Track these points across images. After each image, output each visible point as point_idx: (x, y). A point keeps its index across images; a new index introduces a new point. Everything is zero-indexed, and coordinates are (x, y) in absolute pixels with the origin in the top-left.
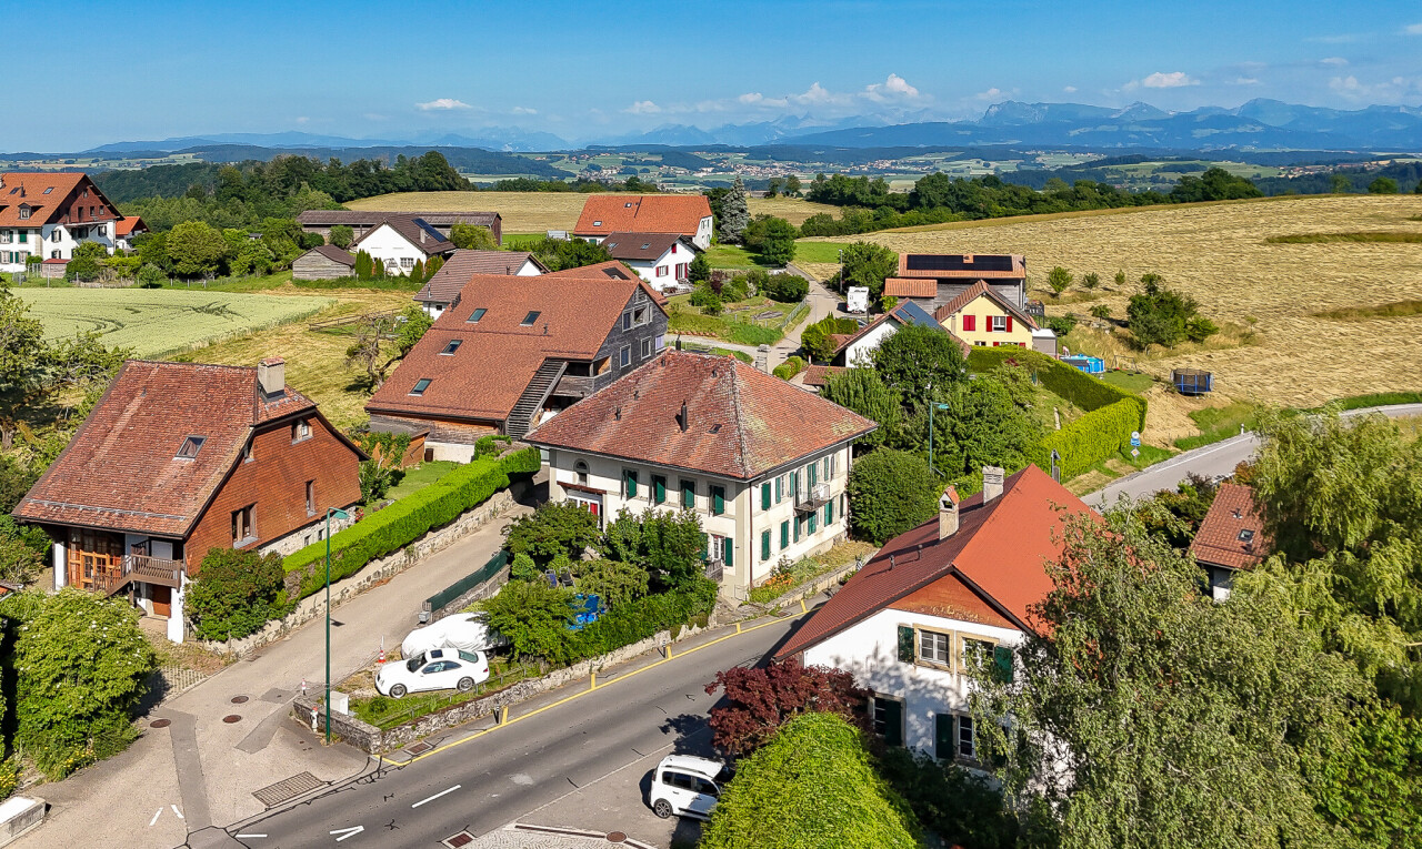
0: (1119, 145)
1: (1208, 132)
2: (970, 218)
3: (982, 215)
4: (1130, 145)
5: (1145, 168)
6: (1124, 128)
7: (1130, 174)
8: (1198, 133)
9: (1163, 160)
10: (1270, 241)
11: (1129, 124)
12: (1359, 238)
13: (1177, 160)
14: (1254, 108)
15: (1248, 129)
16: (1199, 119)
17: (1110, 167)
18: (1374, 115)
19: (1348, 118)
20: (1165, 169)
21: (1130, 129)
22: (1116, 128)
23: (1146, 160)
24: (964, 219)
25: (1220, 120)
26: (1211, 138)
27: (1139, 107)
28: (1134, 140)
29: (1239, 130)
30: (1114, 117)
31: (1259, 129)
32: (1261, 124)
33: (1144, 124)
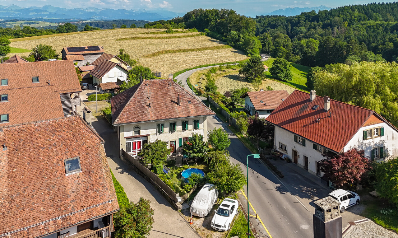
0: (7, 17)
1: (34, 13)
2: (16, 38)
3: (20, 36)
4: (10, 17)
5: (18, 23)
6: (9, 12)
7: (14, 25)
8: (31, 14)
9: (24, 21)
10: (117, 40)
11: (10, 11)
12: (134, 38)
13: (27, 21)
14: (46, 7)
15: (45, 13)
16: (31, 10)
17: (7, 23)
18: (76, 10)
19: (69, 11)
20: (24, 23)
21: (11, 12)
22: (6, 12)
23: (18, 21)
24: (14, 38)
25: (37, 10)
26: (35, 15)
27: (13, 6)
28: (12, 15)
29: (42, 13)
30: (5, 8)
31: (48, 13)
32: (48, 12)
33: (15, 11)
